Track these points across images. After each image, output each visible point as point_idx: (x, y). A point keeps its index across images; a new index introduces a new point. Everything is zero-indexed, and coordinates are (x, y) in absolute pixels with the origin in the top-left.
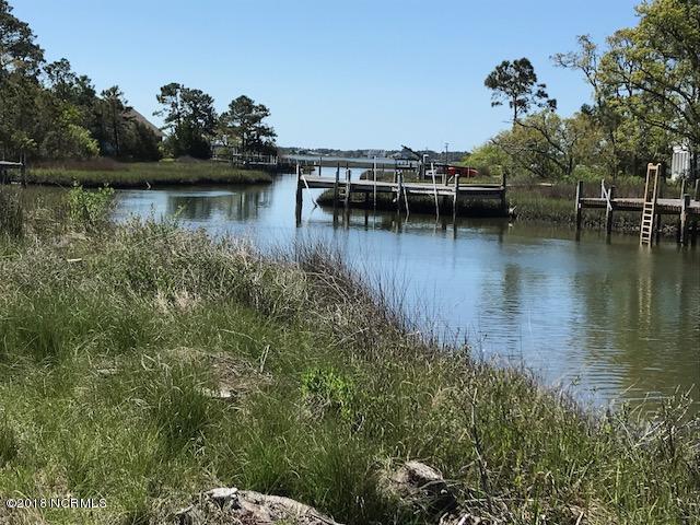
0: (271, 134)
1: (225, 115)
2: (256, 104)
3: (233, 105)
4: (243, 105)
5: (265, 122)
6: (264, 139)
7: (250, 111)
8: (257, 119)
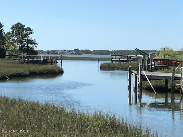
0: (34, 43)
1: (9, 33)
2: (26, 27)
3: (13, 28)
4: (19, 28)
5: (31, 37)
6: (30, 46)
7: (23, 31)
8: (27, 35)
